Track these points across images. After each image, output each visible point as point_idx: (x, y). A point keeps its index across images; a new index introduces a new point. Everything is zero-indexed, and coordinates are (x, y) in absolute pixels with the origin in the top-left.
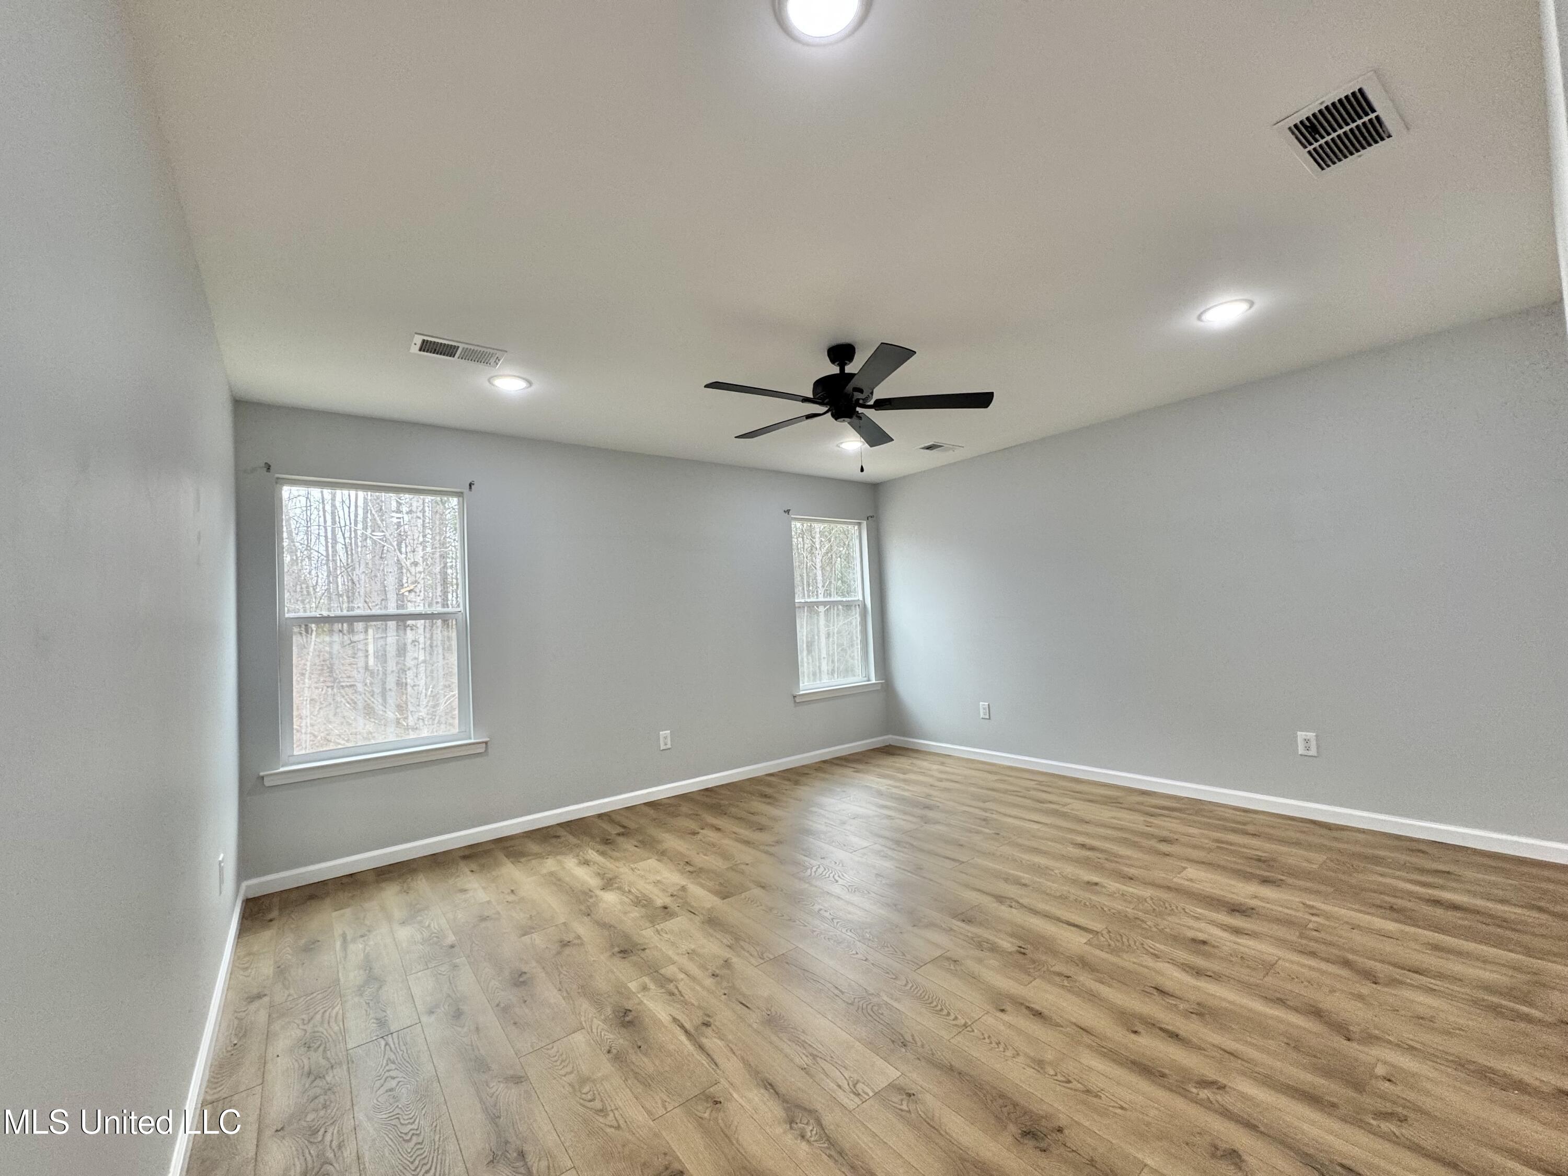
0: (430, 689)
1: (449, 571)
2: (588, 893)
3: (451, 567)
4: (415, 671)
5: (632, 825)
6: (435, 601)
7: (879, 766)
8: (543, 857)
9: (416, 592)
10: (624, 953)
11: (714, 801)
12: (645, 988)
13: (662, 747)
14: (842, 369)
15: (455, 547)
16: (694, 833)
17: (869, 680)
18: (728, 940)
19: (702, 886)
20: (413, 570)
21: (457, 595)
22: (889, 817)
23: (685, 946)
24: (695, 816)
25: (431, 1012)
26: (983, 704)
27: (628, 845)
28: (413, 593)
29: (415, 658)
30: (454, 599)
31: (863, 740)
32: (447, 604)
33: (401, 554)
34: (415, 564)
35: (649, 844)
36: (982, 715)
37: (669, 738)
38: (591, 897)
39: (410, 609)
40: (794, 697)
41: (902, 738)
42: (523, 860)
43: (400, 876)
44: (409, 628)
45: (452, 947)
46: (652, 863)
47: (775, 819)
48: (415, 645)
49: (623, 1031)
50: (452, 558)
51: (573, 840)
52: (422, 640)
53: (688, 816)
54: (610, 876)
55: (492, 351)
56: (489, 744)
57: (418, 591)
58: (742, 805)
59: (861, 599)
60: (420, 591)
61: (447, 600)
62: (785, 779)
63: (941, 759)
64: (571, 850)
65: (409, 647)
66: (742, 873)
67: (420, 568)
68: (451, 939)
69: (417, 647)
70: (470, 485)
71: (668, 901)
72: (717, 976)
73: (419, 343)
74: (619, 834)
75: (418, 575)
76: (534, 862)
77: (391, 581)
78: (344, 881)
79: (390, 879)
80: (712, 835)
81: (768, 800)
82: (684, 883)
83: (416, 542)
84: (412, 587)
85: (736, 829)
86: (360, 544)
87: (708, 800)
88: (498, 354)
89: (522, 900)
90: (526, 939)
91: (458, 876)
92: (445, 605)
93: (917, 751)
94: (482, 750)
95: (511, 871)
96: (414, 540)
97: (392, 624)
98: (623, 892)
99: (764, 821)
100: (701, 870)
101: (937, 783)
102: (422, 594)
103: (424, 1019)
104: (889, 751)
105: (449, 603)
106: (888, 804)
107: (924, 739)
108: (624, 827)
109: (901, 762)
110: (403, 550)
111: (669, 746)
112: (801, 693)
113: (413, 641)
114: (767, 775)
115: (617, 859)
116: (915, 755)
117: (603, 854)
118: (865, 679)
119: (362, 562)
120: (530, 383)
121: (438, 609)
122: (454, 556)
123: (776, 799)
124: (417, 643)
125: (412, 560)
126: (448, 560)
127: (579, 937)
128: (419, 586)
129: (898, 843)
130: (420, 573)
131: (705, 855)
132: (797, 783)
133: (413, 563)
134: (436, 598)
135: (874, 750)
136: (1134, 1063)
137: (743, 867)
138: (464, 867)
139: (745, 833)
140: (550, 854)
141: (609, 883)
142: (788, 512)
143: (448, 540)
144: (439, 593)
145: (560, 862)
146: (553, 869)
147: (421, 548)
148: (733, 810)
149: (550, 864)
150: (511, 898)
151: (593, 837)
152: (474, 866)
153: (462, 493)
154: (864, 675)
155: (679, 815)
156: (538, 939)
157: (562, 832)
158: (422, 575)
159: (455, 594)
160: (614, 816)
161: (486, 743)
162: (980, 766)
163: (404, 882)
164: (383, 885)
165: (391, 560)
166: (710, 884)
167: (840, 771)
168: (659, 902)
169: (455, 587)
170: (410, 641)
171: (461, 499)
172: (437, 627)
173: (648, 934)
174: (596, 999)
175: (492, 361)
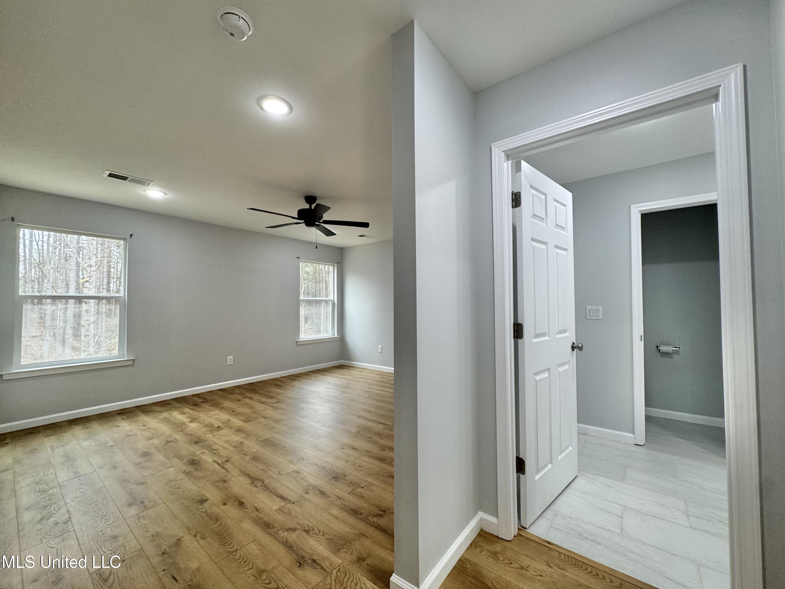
0: (97, 338)
1: (112, 270)
2: (183, 424)
3: (114, 268)
4: (87, 327)
5: (209, 398)
6: (101, 287)
7: (333, 373)
8: (161, 412)
9: (90, 282)
10: (196, 443)
11: (253, 388)
12: (204, 453)
13: (228, 364)
14: (310, 206)
15: (117, 256)
16: (239, 400)
17: (334, 336)
18: (244, 435)
19: (238, 419)
20: (89, 269)
21: (117, 284)
22: (330, 392)
23: (224, 439)
24: (242, 394)
25: (101, 468)
26: (380, 346)
27: (206, 406)
28: (88, 283)
29: (87, 320)
30: (115, 286)
31: (331, 362)
32: (110, 290)
33: (79, 257)
34: (90, 266)
35: (216, 405)
36: (379, 351)
37: (232, 359)
38: (184, 425)
39: (86, 292)
40: (297, 342)
41: (347, 361)
42: (150, 414)
43: (83, 422)
44: (84, 303)
45: (112, 446)
46: (217, 412)
47: (278, 394)
48: (88, 313)
49: (191, 466)
50: (115, 262)
51: (179, 405)
52: (92, 310)
53: (238, 394)
54: (194, 417)
55: (146, 181)
56: (135, 360)
57: (91, 281)
58: (265, 389)
59: (333, 299)
60: (93, 282)
61: (110, 287)
62: (289, 378)
63: (361, 370)
64: (176, 409)
65: (84, 313)
66: (258, 413)
67: (94, 269)
68: (111, 443)
69: (89, 314)
70: (131, 235)
71: (220, 424)
72: (236, 447)
73: (108, 174)
74: (202, 402)
75: (92, 273)
76: (157, 414)
77: (72, 275)
78: (49, 426)
79: (77, 424)
80: (247, 401)
81: (278, 387)
82: (229, 418)
83: (91, 253)
84: (87, 279)
85: (259, 398)
86: (51, 251)
87: (249, 387)
88: (149, 182)
89: (149, 428)
90: (150, 442)
91: (116, 421)
92: (108, 290)
93: (351, 367)
94: (131, 364)
95: (144, 418)
96: (90, 252)
97: (72, 301)
98: (200, 423)
99: (274, 395)
100: (239, 414)
101: (355, 379)
102: (94, 283)
103: (98, 470)
104: (340, 367)
105: (111, 288)
106: (330, 387)
107: (358, 362)
108: (205, 399)
109: (345, 371)
110: (81, 256)
111: (232, 363)
112: (300, 340)
113: (86, 310)
114: (281, 377)
115: (199, 411)
116: (351, 368)
117: (192, 410)
118: (333, 335)
119: (52, 262)
120: (166, 194)
121: (105, 294)
122: (116, 261)
123: (282, 387)
124: (89, 312)
125: (89, 264)
126: (112, 264)
127: (176, 439)
128: (92, 279)
129: (329, 400)
130: (94, 271)
131: (242, 408)
132: (294, 380)
133: (89, 265)
134: (103, 285)
135: (334, 367)
136: (378, 458)
137: (259, 411)
138: (119, 418)
139: (263, 399)
140: (165, 411)
141: (193, 420)
142: (299, 258)
143: (112, 252)
144: (105, 283)
145: (170, 414)
146: (166, 416)
147: (95, 257)
148: (260, 391)
149: (165, 415)
150: (143, 428)
151: (188, 404)
152: (123, 417)
153: (126, 239)
154: (332, 333)
155: (234, 394)
156: (156, 441)
157: (173, 402)
158: (95, 273)
159: (115, 284)
160: (200, 395)
161: (133, 360)
162: (375, 372)
163: (85, 425)
164: (73, 426)
165: (73, 262)
166: (242, 418)
167: (315, 375)
168: (216, 425)
169: (116, 279)
170: (84, 310)
171: (125, 241)
172: (102, 304)
173: (209, 436)
174: (181, 458)
175: (146, 184)
